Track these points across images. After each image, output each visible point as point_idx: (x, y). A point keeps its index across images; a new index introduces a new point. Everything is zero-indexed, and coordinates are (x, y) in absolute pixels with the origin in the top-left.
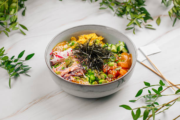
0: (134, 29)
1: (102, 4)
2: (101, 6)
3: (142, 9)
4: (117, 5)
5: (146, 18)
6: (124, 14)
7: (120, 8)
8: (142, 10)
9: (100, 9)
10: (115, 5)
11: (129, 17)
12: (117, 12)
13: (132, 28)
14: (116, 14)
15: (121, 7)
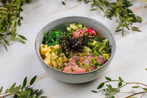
0: (123, 31)
1: (93, 6)
2: (92, 7)
3: (129, 11)
4: (107, 5)
5: (133, 20)
6: (113, 16)
7: (110, 10)
8: (130, 13)
9: (92, 10)
10: (105, 5)
11: (118, 19)
12: (107, 14)
13: (121, 30)
14: (105, 16)
15: (110, 8)
